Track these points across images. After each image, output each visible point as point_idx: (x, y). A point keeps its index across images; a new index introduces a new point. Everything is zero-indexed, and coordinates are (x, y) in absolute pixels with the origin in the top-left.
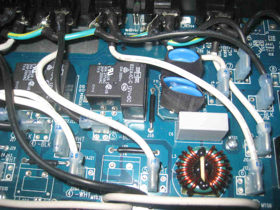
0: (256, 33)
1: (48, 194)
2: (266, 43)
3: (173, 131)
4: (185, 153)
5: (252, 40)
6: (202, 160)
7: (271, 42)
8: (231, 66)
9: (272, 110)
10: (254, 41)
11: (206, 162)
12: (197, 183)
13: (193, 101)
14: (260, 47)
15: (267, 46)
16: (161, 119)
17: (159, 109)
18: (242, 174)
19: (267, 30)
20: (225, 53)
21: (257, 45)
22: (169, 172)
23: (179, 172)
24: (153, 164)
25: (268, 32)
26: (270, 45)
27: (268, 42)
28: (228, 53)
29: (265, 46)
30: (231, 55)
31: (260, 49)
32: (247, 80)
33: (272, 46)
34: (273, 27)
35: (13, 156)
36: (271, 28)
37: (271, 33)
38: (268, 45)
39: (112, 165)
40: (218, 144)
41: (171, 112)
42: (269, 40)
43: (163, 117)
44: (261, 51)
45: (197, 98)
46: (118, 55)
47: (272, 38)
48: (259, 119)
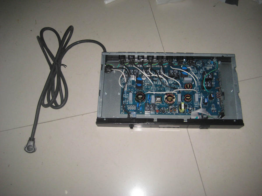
1: (163, 92)
3: (183, 81)
4: (185, 84)
6: (188, 85)
9: (200, 77)
12: (187, 88)
13: (186, 76)
14: (199, 65)
20: (192, 67)
24: (180, 86)
32: (196, 72)
35: (155, 86)
40: (191, 83)
41: (182, 78)
46: (173, 68)
47: (201, 63)
48: (197, 78)
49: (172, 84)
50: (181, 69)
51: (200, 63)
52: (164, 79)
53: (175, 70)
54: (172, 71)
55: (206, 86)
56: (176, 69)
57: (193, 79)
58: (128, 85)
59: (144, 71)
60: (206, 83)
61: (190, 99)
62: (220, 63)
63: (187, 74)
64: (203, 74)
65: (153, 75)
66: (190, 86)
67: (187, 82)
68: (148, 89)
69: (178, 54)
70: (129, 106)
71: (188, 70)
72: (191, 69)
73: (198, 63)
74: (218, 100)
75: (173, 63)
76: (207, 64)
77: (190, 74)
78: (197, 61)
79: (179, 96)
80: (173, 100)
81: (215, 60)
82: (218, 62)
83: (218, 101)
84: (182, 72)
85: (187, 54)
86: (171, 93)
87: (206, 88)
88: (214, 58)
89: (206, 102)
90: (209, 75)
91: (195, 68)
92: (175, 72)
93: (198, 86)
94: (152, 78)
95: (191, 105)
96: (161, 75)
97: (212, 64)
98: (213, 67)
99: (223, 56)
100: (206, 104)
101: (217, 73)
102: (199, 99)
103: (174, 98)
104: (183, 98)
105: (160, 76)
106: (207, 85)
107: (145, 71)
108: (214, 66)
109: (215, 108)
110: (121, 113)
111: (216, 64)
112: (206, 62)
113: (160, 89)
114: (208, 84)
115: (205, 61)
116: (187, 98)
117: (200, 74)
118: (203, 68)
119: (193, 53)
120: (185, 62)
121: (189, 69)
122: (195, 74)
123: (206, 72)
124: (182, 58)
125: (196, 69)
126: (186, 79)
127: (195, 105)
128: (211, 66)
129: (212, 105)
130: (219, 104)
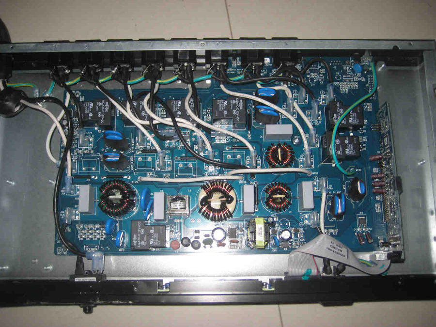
0: (313, 67)
1: (194, 175)
3: (262, 135)
4: (270, 147)
5: (310, 73)
6: (279, 150)
7: (322, 74)
9: (320, 119)
10: (311, 74)
11: (281, 152)
12: (277, 162)
13: (273, 118)
14: (315, 77)
15: (319, 77)
16: (254, 128)
17: (253, 122)
19: (320, 65)
22: (261, 158)
23: (267, 157)
24: (253, 154)
25: (320, 67)
26: (321, 76)
27: (320, 74)
32: (306, 101)
33: (323, 77)
35: (169, 156)
39: (229, 156)
40: (288, 141)
41: (260, 124)
42: (321, 72)
43: (255, 127)
44: (315, 80)
45: (275, 116)
46: (228, 92)
47: (323, 71)
48: (310, 126)
49: (227, 144)
50: (257, 95)
51: (318, 71)
52: (199, 133)
53: (234, 97)
54: (226, 102)
55: (339, 153)
56: (238, 94)
57: (295, 128)
58: (80, 152)
59: (128, 105)
60: (338, 141)
61: (283, 200)
62: (382, 67)
63: (275, 111)
64: (328, 108)
65: (157, 120)
66: (284, 156)
67: (276, 141)
68: (145, 167)
69: (246, 43)
70: (84, 229)
71: (279, 98)
72: (289, 93)
73: (312, 71)
74: (378, 198)
75: (230, 71)
76: (342, 74)
77: (284, 112)
78: (308, 65)
79: (249, 191)
80: (228, 205)
81: (366, 61)
82: (375, 65)
83: (379, 202)
84: (258, 107)
85: (275, 41)
86: (220, 181)
87: (339, 160)
88: (364, 54)
89: (340, 211)
90: (348, 117)
91: (304, 90)
92: (234, 105)
93: (312, 152)
94: (153, 129)
95: (291, 218)
96: (188, 118)
97: (359, 74)
98: (359, 82)
99: (396, 48)
100: (339, 216)
101: (375, 104)
103: (232, 199)
104: (263, 195)
105: (183, 123)
106: (344, 151)
107: (132, 107)
108: (364, 80)
109: (368, 227)
110: (56, 253)
111: (370, 72)
112: (340, 68)
113: (186, 165)
114: (345, 147)
115: (334, 63)
116: (274, 196)
117: (320, 108)
118: (330, 89)
119: (296, 39)
120: (269, 69)
121: (283, 91)
122: (304, 108)
123: (338, 105)
124: (261, 54)
125: (306, 92)
126: (272, 129)
127: (303, 219)
128: (355, 81)
129: (360, 218)
130: (380, 211)
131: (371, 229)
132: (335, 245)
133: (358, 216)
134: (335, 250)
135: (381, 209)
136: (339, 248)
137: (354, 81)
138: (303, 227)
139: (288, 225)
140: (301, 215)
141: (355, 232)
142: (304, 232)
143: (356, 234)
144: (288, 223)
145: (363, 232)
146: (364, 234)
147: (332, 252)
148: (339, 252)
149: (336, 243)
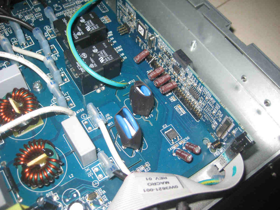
0: (25, 11)
2: (35, 14)
7: (38, 12)
8: (15, 39)
9: (57, 52)
10: (25, 17)
15: (36, 16)
18: (54, 101)
19: (32, 6)
20: (6, 33)
21: (29, 18)
26: (38, 14)
27: (36, 13)
28: (9, 33)
29: (34, 16)
30: (12, 32)
31: (32, 19)
32: (31, 43)
33: (40, 14)
34: (35, 2)
36: (35, 3)
37: (36, 7)
38: (37, 14)
42: (36, 11)
44: (33, 20)
47: (38, 9)
74: (173, 99)
76: (61, 4)
83: (176, 103)
95: (75, 183)
100: (138, 141)
102: (93, 140)
109: (184, 137)
116: (31, 163)
117: (51, 42)
127: (94, 176)
128: (79, 4)
129: (166, 132)
130: (184, 113)
131: (188, 138)
132: (154, 181)
133: (163, 132)
134: (158, 187)
135: (185, 109)
136: (162, 181)
137: (77, 5)
138: (100, 186)
139: (77, 195)
140: (89, 171)
141: (171, 153)
142: (104, 192)
143: (174, 154)
144: (76, 193)
145: (181, 147)
146: (184, 148)
147: (155, 191)
148: (165, 185)
149: (154, 176)
